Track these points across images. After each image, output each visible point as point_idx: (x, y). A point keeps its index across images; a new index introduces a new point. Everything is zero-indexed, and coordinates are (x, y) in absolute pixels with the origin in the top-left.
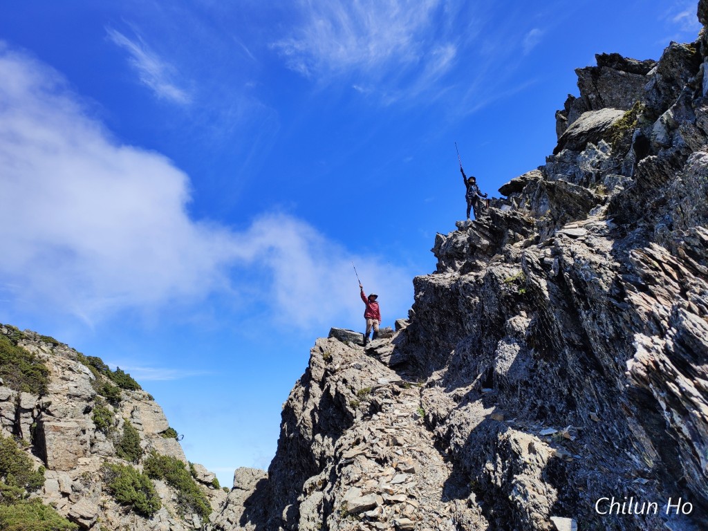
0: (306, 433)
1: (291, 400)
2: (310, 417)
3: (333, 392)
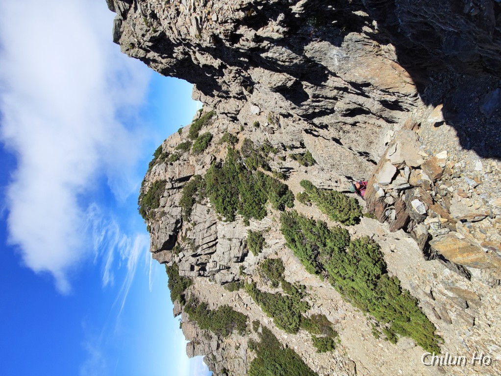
0: (173, 62)
1: (158, 70)
2: (165, 60)
3: (150, 44)
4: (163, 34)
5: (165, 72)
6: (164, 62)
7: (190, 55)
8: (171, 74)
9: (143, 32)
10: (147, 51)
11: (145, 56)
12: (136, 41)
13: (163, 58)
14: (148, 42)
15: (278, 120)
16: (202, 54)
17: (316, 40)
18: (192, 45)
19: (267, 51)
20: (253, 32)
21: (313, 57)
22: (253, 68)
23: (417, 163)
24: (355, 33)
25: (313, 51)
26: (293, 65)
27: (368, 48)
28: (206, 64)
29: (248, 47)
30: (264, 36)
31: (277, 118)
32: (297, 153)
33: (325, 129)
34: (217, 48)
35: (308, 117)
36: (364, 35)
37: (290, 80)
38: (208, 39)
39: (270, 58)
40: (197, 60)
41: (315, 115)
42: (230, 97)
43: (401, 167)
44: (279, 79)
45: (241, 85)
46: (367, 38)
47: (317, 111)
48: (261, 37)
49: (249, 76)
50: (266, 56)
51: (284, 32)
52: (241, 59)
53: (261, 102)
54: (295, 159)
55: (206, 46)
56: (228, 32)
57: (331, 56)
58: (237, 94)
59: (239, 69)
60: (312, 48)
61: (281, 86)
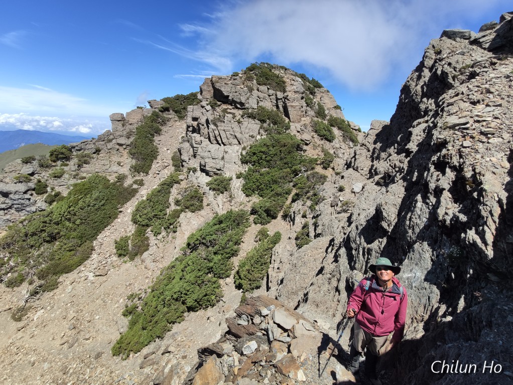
0: (417, 98)
1: (408, 81)
2: (420, 89)
3: (439, 72)
4: (451, 86)
5: (406, 90)
6: (417, 89)
7: (424, 116)
8: (403, 96)
9: (454, 64)
10: (431, 69)
11: (425, 67)
12: (444, 57)
13: (422, 87)
14: (442, 70)
15: (345, 211)
16: (424, 131)
17: (433, 255)
18: (435, 119)
19: (424, 202)
20: (447, 187)
21: (413, 251)
22: (405, 185)
23: (294, 349)
24: (439, 297)
25: (421, 251)
26: (405, 229)
27: (421, 310)
28: (412, 134)
29: (429, 181)
30: (442, 199)
31: (348, 210)
32: (310, 230)
33: (334, 259)
34: (429, 147)
35: (347, 243)
36: (435, 307)
37: (389, 225)
38: (442, 137)
39: (415, 204)
40: (417, 125)
41: (349, 250)
42: (372, 161)
43: (290, 334)
44: (390, 214)
45: (385, 173)
46: (432, 309)
47: (354, 252)
48: (441, 196)
49: (396, 181)
50: (418, 201)
51: (445, 221)
52: (416, 173)
53: (366, 194)
54: (303, 228)
55: (433, 135)
56: (448, 159)
57: (414, 270)
58: (376, 168)
59: (404, 171)
60: (424, 250)
61: (382, 215)
